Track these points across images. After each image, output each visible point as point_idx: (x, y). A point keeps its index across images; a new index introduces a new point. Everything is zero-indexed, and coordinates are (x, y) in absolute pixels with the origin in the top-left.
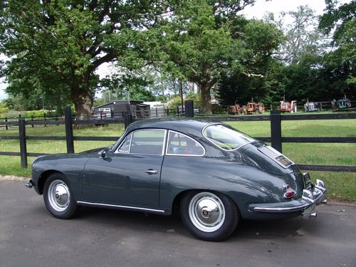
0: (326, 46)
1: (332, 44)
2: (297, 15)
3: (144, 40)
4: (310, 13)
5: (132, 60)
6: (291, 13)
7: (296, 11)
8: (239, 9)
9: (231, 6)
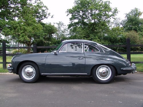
0: (67, 35)
1: (69, 34)
2: (58, 24)
3: (14, 24)
4: (63, 24)
5: (8, 31)
6: (56, 23)
7: (58, 23)
8: (42, 19)
9: (39, 18)
